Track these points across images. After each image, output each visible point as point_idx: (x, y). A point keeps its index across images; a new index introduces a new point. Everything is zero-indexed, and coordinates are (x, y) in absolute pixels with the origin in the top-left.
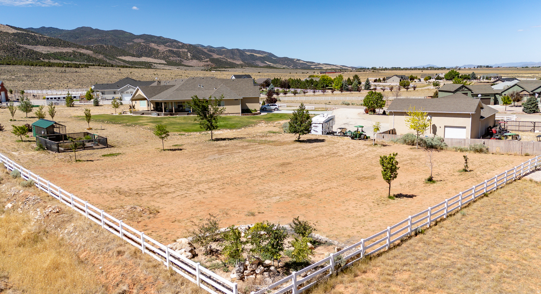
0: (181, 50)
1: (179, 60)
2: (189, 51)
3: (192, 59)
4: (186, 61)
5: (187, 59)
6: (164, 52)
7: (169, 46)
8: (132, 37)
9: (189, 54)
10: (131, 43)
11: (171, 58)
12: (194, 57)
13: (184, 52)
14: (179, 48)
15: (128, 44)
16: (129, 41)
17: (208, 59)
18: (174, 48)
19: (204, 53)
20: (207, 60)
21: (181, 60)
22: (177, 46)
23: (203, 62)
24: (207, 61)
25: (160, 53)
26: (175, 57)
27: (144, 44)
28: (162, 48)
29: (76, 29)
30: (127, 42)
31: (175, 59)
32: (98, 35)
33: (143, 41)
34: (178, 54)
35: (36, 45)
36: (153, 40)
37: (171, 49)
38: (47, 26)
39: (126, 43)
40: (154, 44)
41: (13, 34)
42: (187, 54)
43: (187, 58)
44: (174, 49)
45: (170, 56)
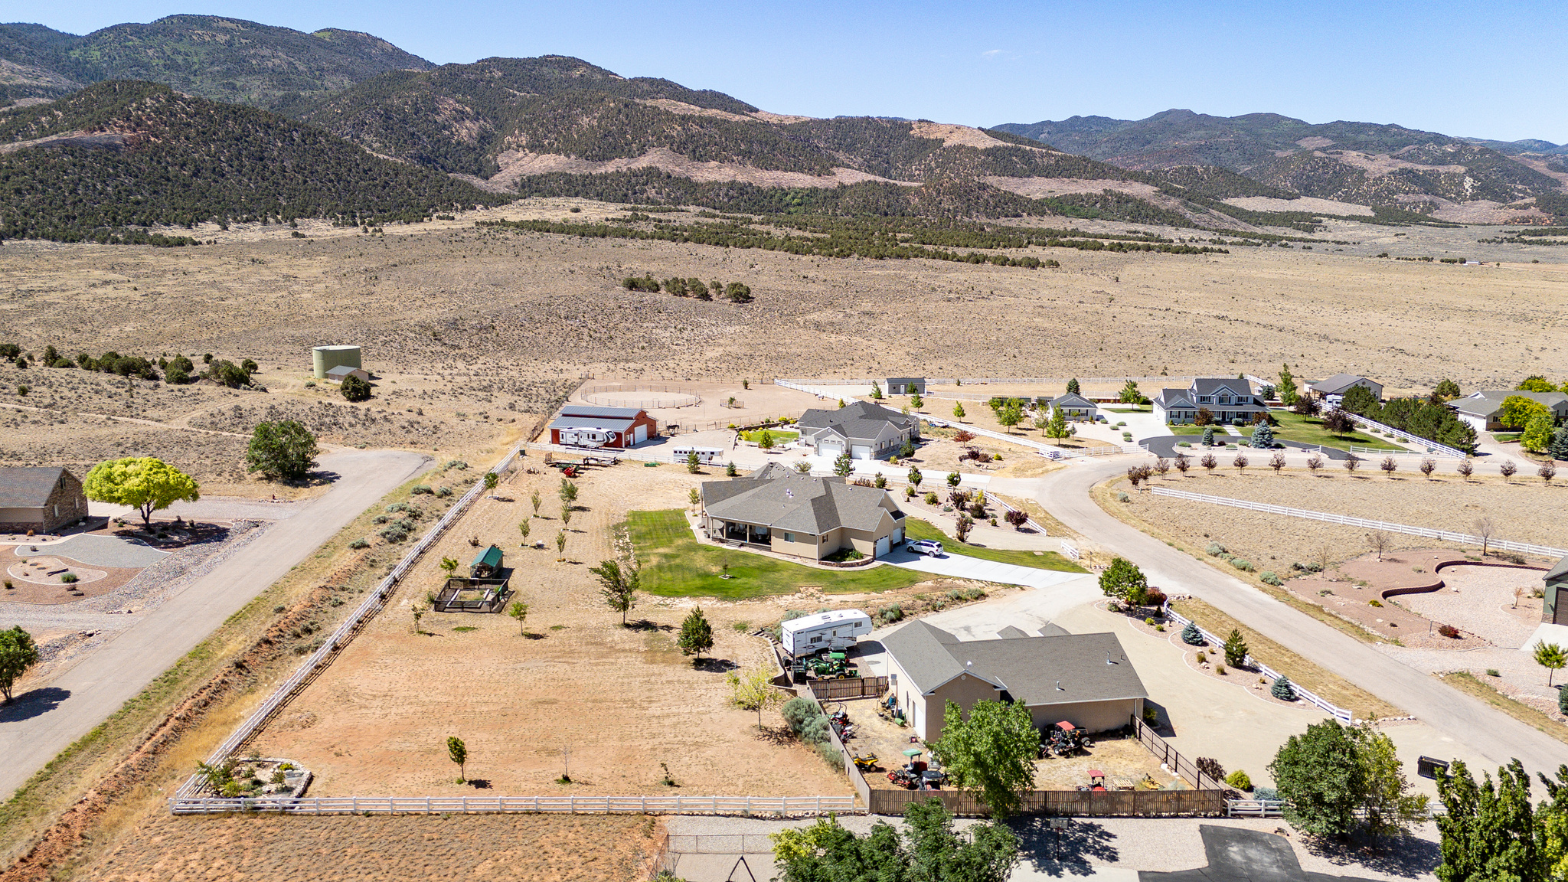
0: (1441, 169)
1: (1425, 202)
2: (1470, 173)
3: (1474, 198)
4: (1450, 205)
5: (1459, 197)
6: (1380, 179)
7: (1409, 157)
8: (1301, 129)
9: (1468, 182)
10: (1289, 153)
11: (1401, 197)
12: (1486, 190)
13: (1451, 176)
14: (1442, 163)
15: (1278, 154)
16: (1286, 146)
17: (1533, 200)
18: (1425, 163)
19: (1530, 177)
20: (1528, 200)
21: (1431, 203)
22: (1439, 153)
23: (1510, 207)
24: (1526, 207)
25: (1368, 179)
26: (1414, 192)
27: (1324, 155)
28: (1379, 166)
29: (1150, 119)
30: (1277, 148)
31: (1412, 198)
32: (1202, 132)
33: (1328, 142)
34: (1427, 184)
35: (1029, 176)
36: (1362, 137)
37: (1408, 165)
38: (1083, 115)
39: (1273, 154)
40: (1355, 153)
41: (988, 152)
42: (1461, 183)
43: (1458, 194)
44: (1421, 167)
45: (1398, 190)
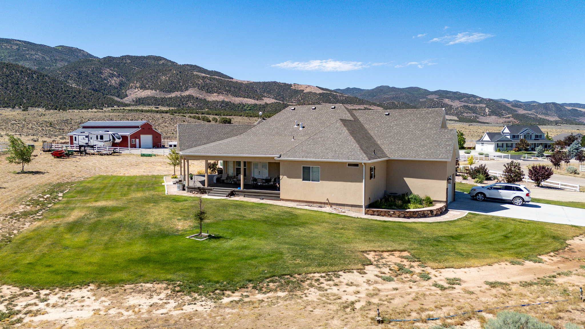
0: (477, 105)
1: (474, 116)
2: (487, 106)
3: (489, 115)
4: (482, 117)
5: (485, 115)
6: (457, 108)
7: (465, 102)
8: (427, 93)
9: (487, 110)
10: (425, 100)
11: (465, 114)
12: (493, 113)
13: (481, 108)
14: (476, 103)
15: (421, 100)
16: (423, 98)
17: (511, 115)
18: (471, 103)
19: (506, 109)
20: (509, 116)
21: (476, 116)
22: (475, 101)
23: (503, 118)
24: (509, 118)
25: (453, 108)
26: (469, 113)
27: (437, 100)
28: (456, 104)
29: (375, 89)
30: (420, 98)
31: (469, 115)
32: (393, 93)
33: (437, 97)
34: (473, 110)
36: (448, 95)
37: (466, 104)
38: (351, 87)
39: (419, 100)
40: (448, 100)
41: (320, 94)
42: (485, 110)
43: (484, 114)
44: (470, 105)
45: (464, 112)
